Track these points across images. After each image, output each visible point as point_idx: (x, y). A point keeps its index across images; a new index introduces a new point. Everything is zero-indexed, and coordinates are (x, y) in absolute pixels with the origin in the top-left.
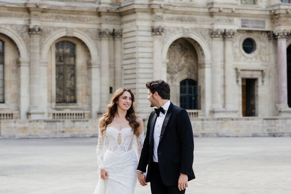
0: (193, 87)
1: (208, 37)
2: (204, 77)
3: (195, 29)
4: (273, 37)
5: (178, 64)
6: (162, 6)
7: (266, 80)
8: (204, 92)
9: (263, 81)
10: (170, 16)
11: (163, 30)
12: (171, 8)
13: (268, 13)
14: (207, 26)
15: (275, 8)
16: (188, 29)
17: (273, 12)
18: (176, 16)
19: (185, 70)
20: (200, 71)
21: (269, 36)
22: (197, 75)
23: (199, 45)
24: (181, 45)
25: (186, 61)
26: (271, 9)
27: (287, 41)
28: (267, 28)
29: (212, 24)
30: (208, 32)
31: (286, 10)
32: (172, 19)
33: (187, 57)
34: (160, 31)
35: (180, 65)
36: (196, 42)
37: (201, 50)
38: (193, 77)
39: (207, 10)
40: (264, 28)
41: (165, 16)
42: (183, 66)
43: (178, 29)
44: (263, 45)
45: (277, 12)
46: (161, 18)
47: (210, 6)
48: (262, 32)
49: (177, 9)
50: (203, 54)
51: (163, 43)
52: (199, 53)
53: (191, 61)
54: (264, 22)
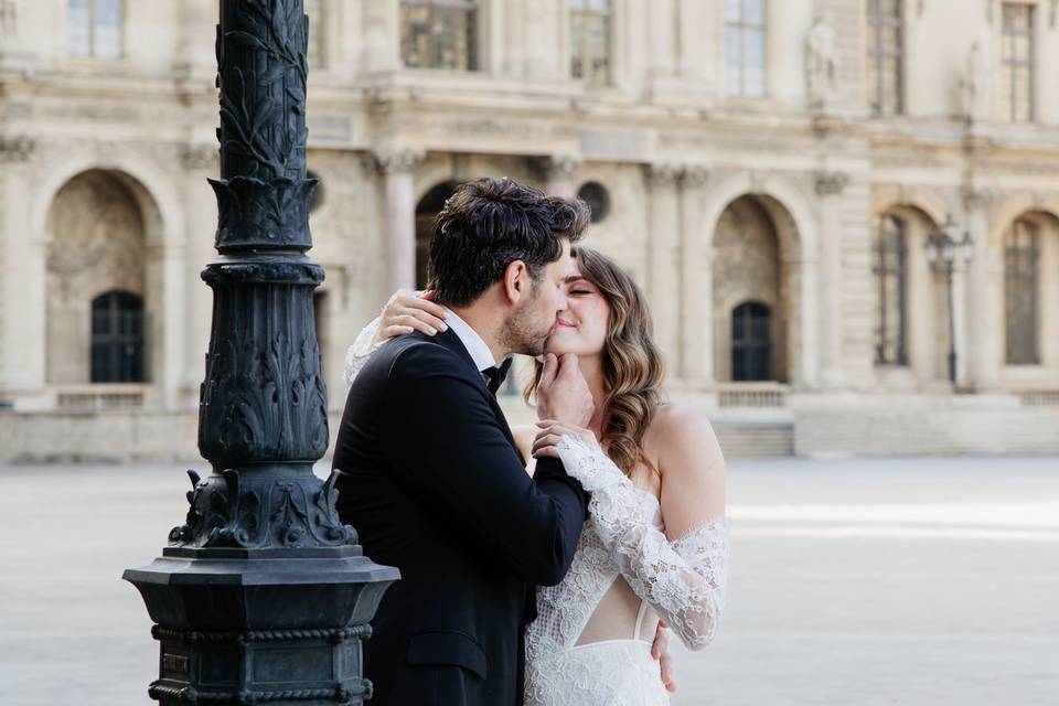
0: (129, 315)
1: (174, 166)
2: (161, 286)
3: (137, 144)
4: (375, 168)
5: (84, 246)
6: (30, 73)
7: (355, 295)
8: (162, 330)
9: (345, 300)
10: (56, 102)
11: (32, 146)
12: (59, 80)
13: (358, 96)
14: (170, 133)
15: (381, 82)
16: (111, 144)
17: (372, 94)
18: (74, 103)
19: (107, 264)
20: (151, 268)
21: (364, 165)
22: (142, 277)
23: (146, 191)
24: (94, 186)
25: (110, 236)
26: (368, 83)
27: (416, 182)
28: (358, 137)
29: (188, 128)
30: (173, 152)
31: (411, 89)
32: (61, 113)
33: (113, 223)
34: (24, 146)
35: (93, 247)
36: (136, 182)
37: (154, 204)
38: (132, 286)
39: (169, 87)
40: (347, 138)
41: (41, 103)
42: (101, 252)
43: (81, 141)
44: (347, 189)
45: (384, 96)
46: (26, 111)
47: (180, 74)
48: (343, 152)
49: (77, 82)
50: (159, 218)
51: (34, 184)
52: (149, 214)
53: (124, 234)
54: (346, 124)
